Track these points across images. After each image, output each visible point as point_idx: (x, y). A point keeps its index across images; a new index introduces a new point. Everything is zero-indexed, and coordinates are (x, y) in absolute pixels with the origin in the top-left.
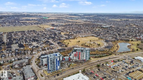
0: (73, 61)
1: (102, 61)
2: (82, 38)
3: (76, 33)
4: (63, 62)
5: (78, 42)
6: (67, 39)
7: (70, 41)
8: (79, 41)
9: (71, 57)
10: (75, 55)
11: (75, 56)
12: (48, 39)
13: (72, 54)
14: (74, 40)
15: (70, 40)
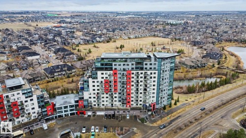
0: (98, 113)
1: (229, 107)
2: (128, 40)
3: (114, 31)
4: (45, 126)
5: (117, 48)
6: (87, 42)
7: (95, 47)
8: (122, 47)
9: (86, 95)
10: (107, 86)
11: (107, 91)
12: (33, 43)
13: (91, 84)
14: (108, 44)
15: (96, 45)
